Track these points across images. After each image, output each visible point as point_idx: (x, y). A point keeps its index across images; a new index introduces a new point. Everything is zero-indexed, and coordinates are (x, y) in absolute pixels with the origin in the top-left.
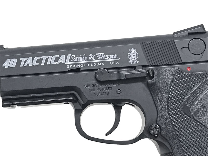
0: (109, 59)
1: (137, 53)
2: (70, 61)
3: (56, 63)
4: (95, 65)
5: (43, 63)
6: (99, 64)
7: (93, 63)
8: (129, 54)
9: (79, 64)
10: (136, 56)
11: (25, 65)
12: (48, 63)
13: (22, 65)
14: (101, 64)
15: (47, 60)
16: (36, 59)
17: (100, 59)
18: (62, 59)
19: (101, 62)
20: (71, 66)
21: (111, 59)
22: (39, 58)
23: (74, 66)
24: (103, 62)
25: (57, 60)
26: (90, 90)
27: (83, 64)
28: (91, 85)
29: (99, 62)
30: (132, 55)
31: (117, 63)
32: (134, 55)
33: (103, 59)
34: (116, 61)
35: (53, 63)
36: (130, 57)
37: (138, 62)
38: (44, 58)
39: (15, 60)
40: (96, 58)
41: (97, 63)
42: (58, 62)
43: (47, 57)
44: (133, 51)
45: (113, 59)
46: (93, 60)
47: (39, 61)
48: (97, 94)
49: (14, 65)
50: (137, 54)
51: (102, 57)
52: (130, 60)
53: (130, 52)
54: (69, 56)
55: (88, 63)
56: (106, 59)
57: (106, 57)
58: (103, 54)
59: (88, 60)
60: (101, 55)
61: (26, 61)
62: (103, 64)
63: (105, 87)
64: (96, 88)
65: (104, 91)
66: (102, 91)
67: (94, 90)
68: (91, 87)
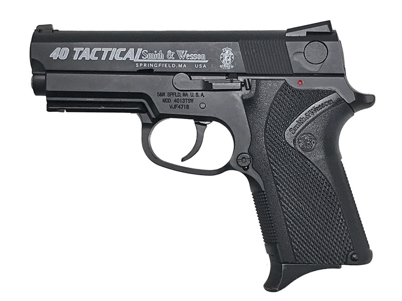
0: (193, 59)
1: (232, 54)
2: (140, 58)
3: (121, 59)
4: (174, 66)
5: (104, 58)
6: (180, 66)
7: (171, 63)
8: (222, 56)
9: (152, 63)
10: (231, 58)
11: (80, 58)
12: (111, 58)
13: (75, 58)
14: (183, 66)
15: (109, 53)
16: (95, 50)
17: (182, 59)
18: (130, 55)
19: (183, 64)
20: (141, 65)
21: (197, 59)
22: (100, 49)
23: (145, 65)
24: (185, 63)
25: (122, 54)
26: (164, 101)
27: (158, 63)
28: (166, 94)
29: (180, 63)
30: (226, 57)
31: (205, 66)
32: (228, 58)
33: (185, 59)
34: (203, 64)
35: (118, 58)
36: (222, 59)
37: (232, 67)
38: (106, 50)
39: (67, 50)
40: (176, 57)
41: (177, 64)
42: (124, 59)
43: (110, 49)
44: (227, 52)
45: (199, 59)
46: (171, 59)
47: (99, 54)
48: (173, 107)
49: (65, 57)
50: (232, 56)
51: (184, 56)
52: (222, 64)
53: (224, 53)
54: (140, 50)
55: (164, 63)
56: (190, 59)
57: (190, 57)
58: (186, 51)
59: (165, 58)
60: (183, 53)
61: (81, 52)
62: (185, 66)
63: (185, 98)
64: (173, 98)
65: (182, 103)
66: (179, 104)
67: (169, 101)
68: (166, 97)
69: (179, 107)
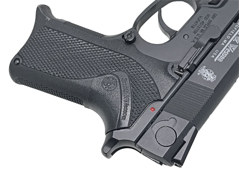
0: (223, 52)
1: (207, 80)
4: (228, 37)
6: (225, 41)
7: (231, 37)
8: (212, 72)
10: (205, 77)
14: (224, 43)
17: (229, 45)
19: (225, 44)
21: (221, 55)
24: (224, 46)
26: (208, 15)
27: (238, 29)
28: (212, 19)
29: (227, 43)
30: (208, 74)
31: (213, 57)
32: (207, 75)
33: (227, 47)
34: (215, 56)
36: (209, 71)
37: (199, 74)
40: (233, 43)
41: (228, 40)
44: (212, 77)
46: (234, 39)
48: (200, 19)
50: (206, 79)
51: (230, 48)
52: (206, 68)
53: (213, 75)
55: (235, 33)
56: (225, 50)
57: (227, 51)
58: (232, 52)
59: (237, 35)
60: (233, 49)
62: (223, 44)
63: (201, 29)
64: (206, 22)
65: (197, 25)
66: (199, 23)
67: (206, 18)
68: (210, 18)
69: (197, 22)
